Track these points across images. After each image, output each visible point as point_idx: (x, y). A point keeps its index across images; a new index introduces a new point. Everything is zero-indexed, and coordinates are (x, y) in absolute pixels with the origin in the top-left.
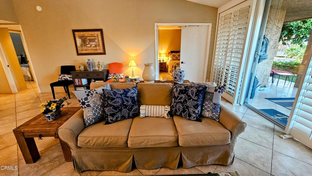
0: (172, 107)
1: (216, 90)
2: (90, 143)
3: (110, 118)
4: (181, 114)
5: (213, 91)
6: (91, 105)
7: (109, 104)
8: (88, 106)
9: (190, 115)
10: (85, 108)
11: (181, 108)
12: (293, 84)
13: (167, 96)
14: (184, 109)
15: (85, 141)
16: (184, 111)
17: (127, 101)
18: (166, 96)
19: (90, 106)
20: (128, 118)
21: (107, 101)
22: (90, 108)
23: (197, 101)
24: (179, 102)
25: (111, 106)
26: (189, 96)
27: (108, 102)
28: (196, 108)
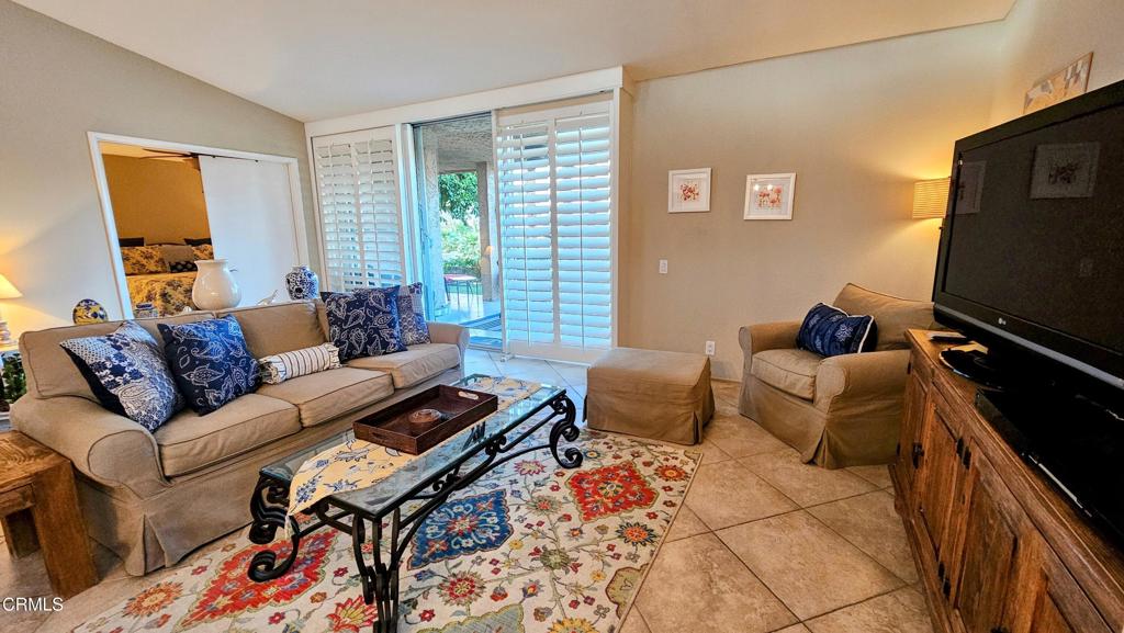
0: (338, 343)
1: (412, 291)
2: (208, 450)
3: (211, 396)
4: (365, 349)
5: (407, 293)
6: (141, 370)
7: (196, 359)
8: (136, 375)
9: (385, 345)
10: (126, 382)
11: (363, 336)
12: (480, 296)
13: (311, 330)
14: (369, 336)
15: (192, 449)
16: (370, 341)
17: (235, 348)
18: (310, 327)
19: (142, 376)
20: (246, 393)
21: (188, 352)
22: (142, 379)
23: (390, 313)
24: (354, 327)
25: (203, 362)
26: (373, 308)
27: (190, 355)
28: (394, 327)
